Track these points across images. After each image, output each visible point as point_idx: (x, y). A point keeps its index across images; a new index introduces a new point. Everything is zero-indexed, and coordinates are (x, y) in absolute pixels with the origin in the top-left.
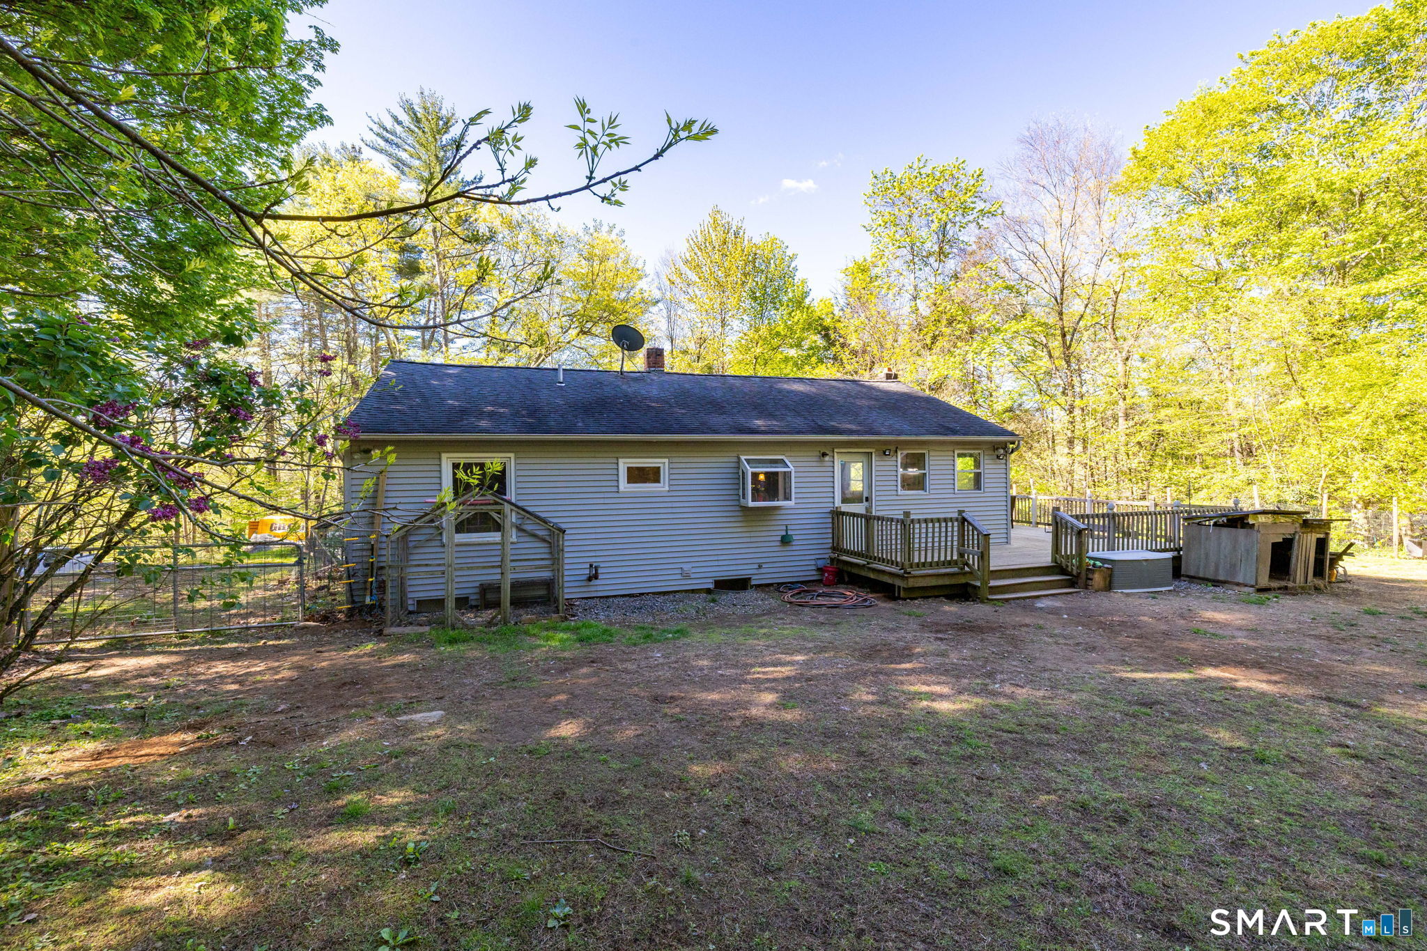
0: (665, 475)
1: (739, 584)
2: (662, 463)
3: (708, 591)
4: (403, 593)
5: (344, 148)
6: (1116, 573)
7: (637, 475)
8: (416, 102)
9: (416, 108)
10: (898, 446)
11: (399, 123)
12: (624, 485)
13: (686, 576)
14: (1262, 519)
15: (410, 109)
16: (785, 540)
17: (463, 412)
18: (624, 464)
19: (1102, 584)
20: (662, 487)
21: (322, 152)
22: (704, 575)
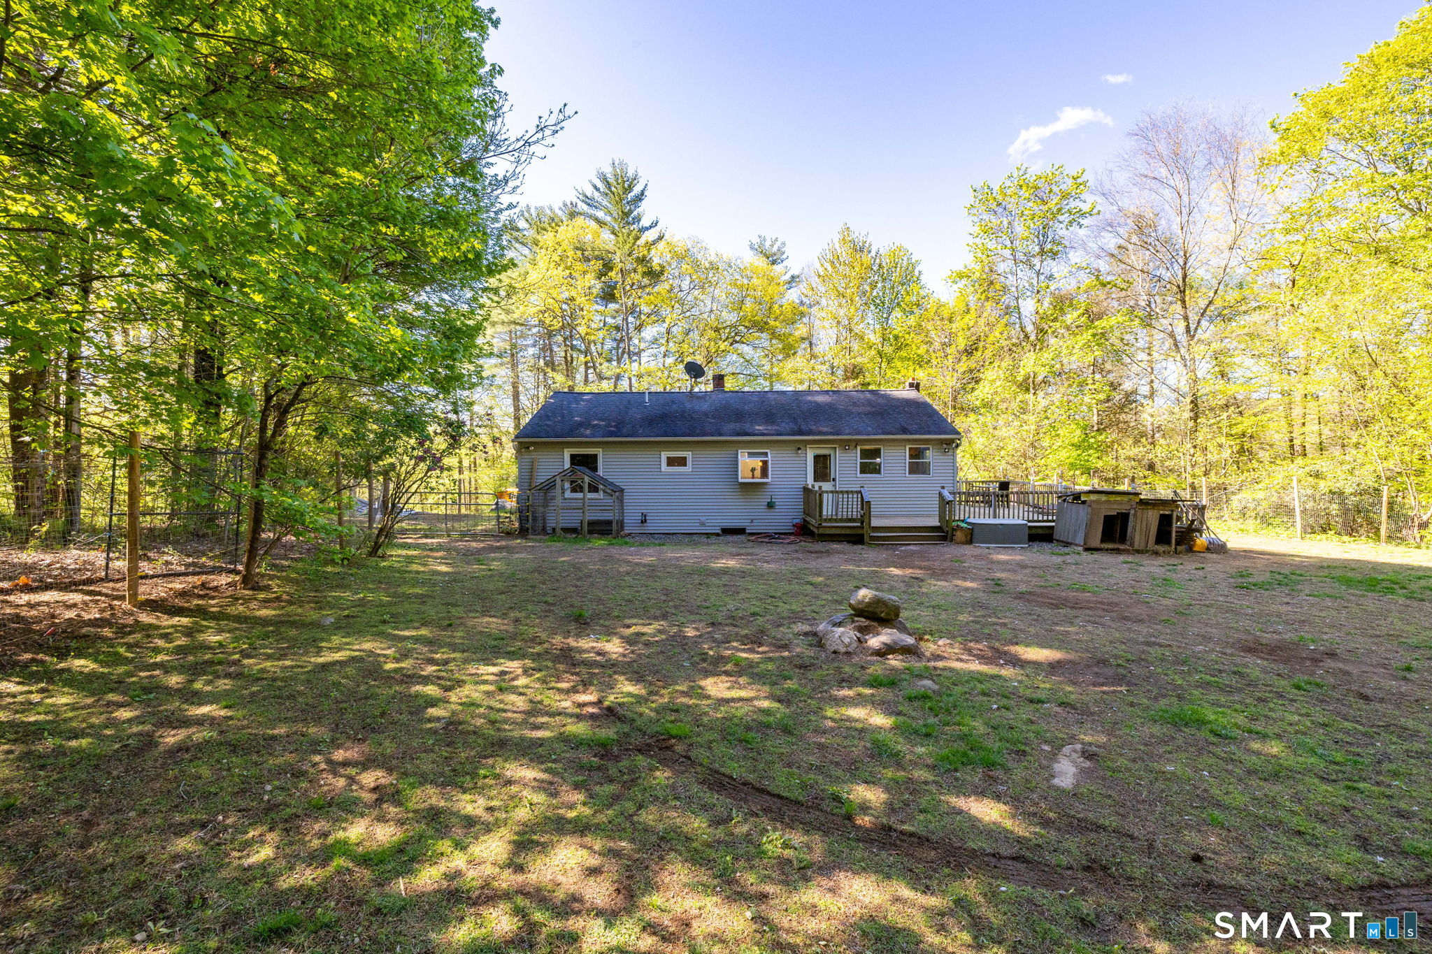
0: (689, 462)
1: (740, 531)
2: (688, 454)
3: (718, 535)
4: (544, 523)
5: (565, 205)
6: (976, 532)
7: (671, 462)
8: (608, 171)
9: (608, 175)
10: (857, 442)
11: (597, 189)
12: (664, 467)
13: (703, 524)
14: (1093, 497)
15: (604, 179)
16: (770, 505)
17: (581, 425)
18: (664, 455)
19: (963, 539)
20: (688, 469)
21: (548, 212)
22: (715, 525)
